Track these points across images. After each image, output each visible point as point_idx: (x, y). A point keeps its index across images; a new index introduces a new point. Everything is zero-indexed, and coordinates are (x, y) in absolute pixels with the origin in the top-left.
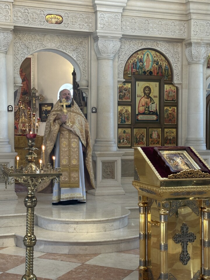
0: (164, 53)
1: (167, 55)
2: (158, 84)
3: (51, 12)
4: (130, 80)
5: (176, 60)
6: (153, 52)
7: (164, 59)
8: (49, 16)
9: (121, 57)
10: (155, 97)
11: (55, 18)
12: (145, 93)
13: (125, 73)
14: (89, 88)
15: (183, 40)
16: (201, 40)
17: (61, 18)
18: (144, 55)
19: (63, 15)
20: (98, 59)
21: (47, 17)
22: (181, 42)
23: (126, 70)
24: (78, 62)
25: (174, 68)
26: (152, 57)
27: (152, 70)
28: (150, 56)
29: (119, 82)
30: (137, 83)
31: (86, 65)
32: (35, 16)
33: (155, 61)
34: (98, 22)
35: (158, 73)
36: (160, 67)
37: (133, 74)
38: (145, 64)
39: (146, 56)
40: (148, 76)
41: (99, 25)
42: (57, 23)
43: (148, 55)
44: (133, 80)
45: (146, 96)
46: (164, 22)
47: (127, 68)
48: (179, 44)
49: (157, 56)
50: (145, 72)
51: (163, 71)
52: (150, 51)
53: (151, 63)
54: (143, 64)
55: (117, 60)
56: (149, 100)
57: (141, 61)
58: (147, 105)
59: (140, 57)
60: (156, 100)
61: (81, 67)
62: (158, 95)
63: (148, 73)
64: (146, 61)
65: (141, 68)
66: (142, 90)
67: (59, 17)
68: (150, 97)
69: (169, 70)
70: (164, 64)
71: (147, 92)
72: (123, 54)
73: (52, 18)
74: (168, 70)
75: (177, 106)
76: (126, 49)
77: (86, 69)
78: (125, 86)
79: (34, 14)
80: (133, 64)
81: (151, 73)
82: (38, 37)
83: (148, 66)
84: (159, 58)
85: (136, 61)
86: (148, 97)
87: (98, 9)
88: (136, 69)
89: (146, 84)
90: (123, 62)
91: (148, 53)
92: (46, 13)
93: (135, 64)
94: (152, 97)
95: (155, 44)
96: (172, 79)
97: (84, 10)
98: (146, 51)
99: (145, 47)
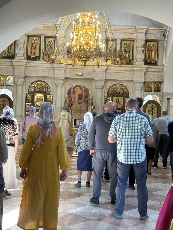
0: (125, 85)
2: (122, 97)
3: (78, 72)
5: (130, 88)
9: (106, 87)
14: (93, 99)
15: (133, 80)
16: (138, 81)
20: (96, 88)
21: (77, 74)
23: (109, 92)
25: (129, 91)
26: (120, 87)
28: (119, 86)
30: (113, 97)
33: (121, 89)
35: (122, 93)
37: (112, 94)
38: (117, 90)
39: (117, 86)
41: (96, 76)
42: (81, 76)
43: (118, 86)
44: (111, 96)
45: (117, 102)
46: (124, 74)
48: (132, 82)
49: (122, 86)
50: (117, 93)
51: (125, 92)
52: (119, 85)
53: (119, 89)
55: (104, 88)
57: (115, 88)
58: (117, 106)
59: (115, 87)
62: (122, 102)
63: (118, 93)
64: (117, 88)
65: (115, 91)
66: (115, 100)
67: (82, 74)
68: (119, 103)
70: (125, 90)
73: (79, 74)
74: (127, 92)
76: (109, 84)
78: (108, 98)
79: (72, 73)
80: (112, 90)
84: (123, 87)
85: (113, 88)
86: (118, 103)
87: (96, 70)
88: (113, 91)
89: (117, 98)
90: (107, 89)
91: (118, 85)
94: (120, 103)
95: (121, 82)
97: (91, 71)
99: (117, 83)
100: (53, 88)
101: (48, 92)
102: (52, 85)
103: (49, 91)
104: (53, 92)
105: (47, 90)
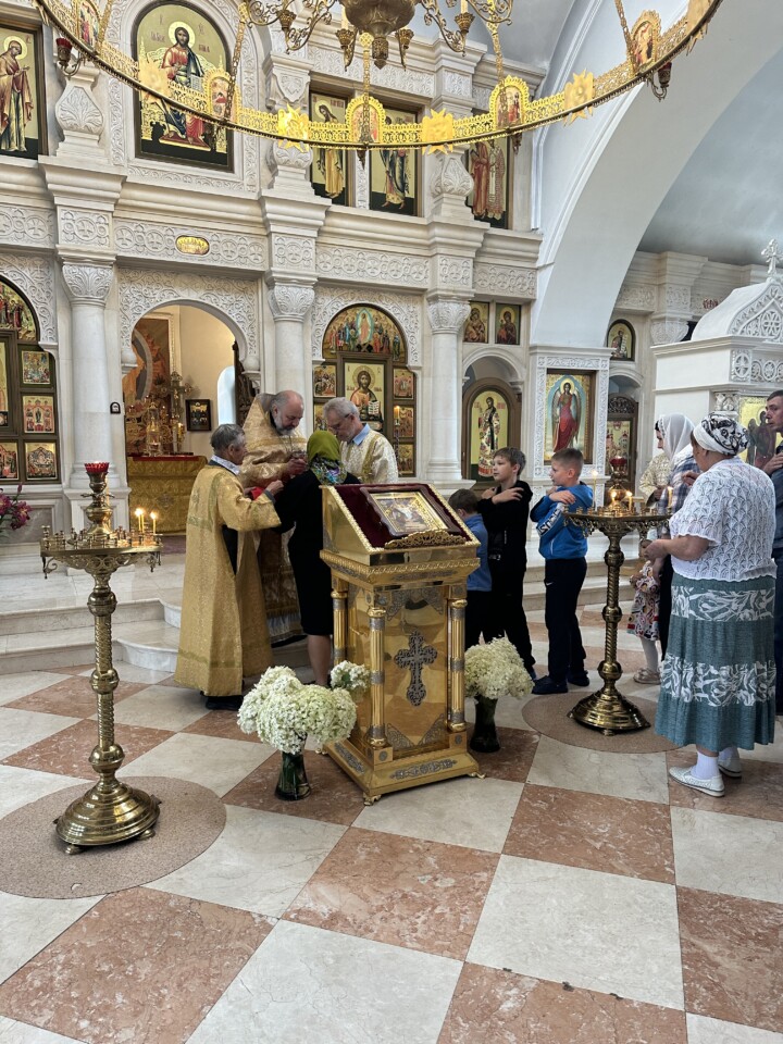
0: (392, 313)
1: (397, 317)
2: (382, 367)
3: (185, 233)
4: (334, 361)
5: (413, 326)
6: (373, 313)
7: (392, 323)
8: (183, 239)
9: (317, 318)
10: (377, 390)
11: (195, 243)
12: (360, 384)
13: (326, 346)
14: (261, 373)
15: (424, 290)
16: (454, 291)
17: (206, 244)
18: (357, 315)
19: (208, 238)
20: (276, 321)
21: (179, 240)
22: (421, 295)
23: (327, 343)
24: (240, 326)
25: (408, 339)
27: (372, 344)
28: (368, 318)
29: (314, 362)
30: (347, 365)
31: (255, 330)
32: (156, 239)
33: (376, 327)
34: (275, 252)
35: (381, 349)
36: (386, 338)
37: (340, 349)
38: (360, 332)
39: (360, 319)
40: (365, 354)
41: (275, 258)
42: (197, 252)
43: (364, 316)
44: (339, 361)
45: (361, 389)
46: (390, 258)
47: (328, 338)
48: (417, 299)
50: (359, 347)
51: (391, 345)
52: (368, 309)
53: (369, 330)
54: (357, 332)
55: (310, 323)
56: (366, 396)
57: (352, 326)
58: (364, 404)
59: (350, 320)
60: (380, 396)
61: (245, 334)
62: (382, 386)
63: (364, 349)
64: (361, 326)
66: (355, 378)
67: (202, 242)
68: (369, 391)
69: (401, 344)
71: (363, 381)
72: (321, 312)
73: (188, 244)
74: (399, 344)
75: (414, 406)
76: (327, 303)
77: (256, 338)
78: (326, 371)
79: (155, 235)
80: (339, 331)
81: (370, 348)
82: (165, 279)
83: (365, 337)
85: (345, 325)
86: (366, 390)
87: (273, 228)
88: (344, 340)
90: (321, 327)
91: (364, 312)
92: (177, 234)
93: (341, 332)
94: (372, 390)
95: (376, 296)
96: (405, 359)
97: (247, 230)
98: (361, 308)
99: (358, 302)
100: (52, 311)
101: (22, 333)
102: (44, 295)
103: (32, 328)
104: (54, 331)
105: (19, 326)
